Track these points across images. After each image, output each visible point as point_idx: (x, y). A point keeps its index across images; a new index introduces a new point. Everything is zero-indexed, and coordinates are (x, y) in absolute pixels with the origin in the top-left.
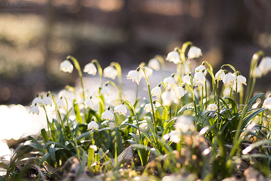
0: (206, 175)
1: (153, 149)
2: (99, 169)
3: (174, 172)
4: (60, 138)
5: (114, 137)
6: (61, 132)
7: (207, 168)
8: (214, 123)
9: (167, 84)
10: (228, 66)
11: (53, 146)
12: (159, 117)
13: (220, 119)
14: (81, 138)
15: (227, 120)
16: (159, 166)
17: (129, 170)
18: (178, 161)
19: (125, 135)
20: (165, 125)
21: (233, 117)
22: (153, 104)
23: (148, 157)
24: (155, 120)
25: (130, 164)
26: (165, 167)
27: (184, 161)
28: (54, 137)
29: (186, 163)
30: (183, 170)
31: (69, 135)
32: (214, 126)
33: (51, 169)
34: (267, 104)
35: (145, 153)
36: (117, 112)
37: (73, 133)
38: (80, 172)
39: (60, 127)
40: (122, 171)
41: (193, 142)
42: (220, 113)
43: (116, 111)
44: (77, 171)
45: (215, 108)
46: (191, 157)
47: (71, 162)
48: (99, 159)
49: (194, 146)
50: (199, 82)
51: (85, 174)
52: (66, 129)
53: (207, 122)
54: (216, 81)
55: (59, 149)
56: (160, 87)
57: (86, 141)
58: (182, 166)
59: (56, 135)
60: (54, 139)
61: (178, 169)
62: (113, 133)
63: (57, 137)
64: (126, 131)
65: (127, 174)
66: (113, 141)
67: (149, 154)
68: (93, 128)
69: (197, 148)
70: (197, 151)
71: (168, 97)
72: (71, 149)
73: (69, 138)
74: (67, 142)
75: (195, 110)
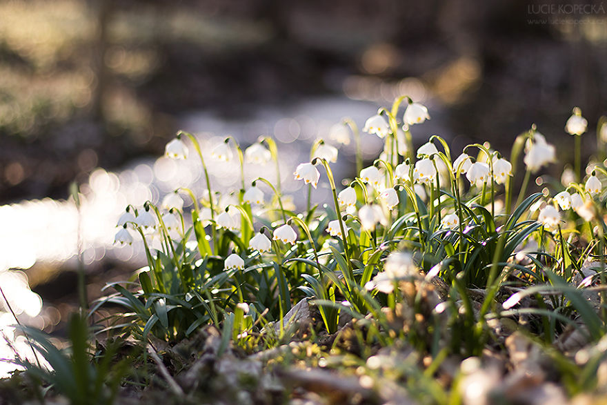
0: (439, 348)
1: (346, 303)
2: (253, 344)
3: (386, 345)
4: (172, 285)
5: (272, 280)
6: (174, 274)
7: (442, 337)
8: (453, 252)
9: (367, 179)
10: (476, 147)
11: (162, 302)
12: (354, 242)
13: (464, 243)
14: (211, 286)
15: (477, 245)
16: (359, 335)
17: (307, 343)
18: (390, 326)
19: (292, 277)
20: (366, 256)
21: (488, 239)
22: (343, 221)
23: (338, 317)
24: (347, 249)
25: (308, 332)
26: (370, 338)
27: (403, 326)
28: (162, 284)
29: (406, 329)
30: (400, 342)
31: (189, 280)
32: (453, 258)
33: (160, 344)
34: (545, 218)
35: (331, 312)
36: (278, 239)
37: (197, 275)
38: (222, 351)
39: (170, 266)
40: (295, 347)
41: (416, 292)
42: (465, 232)
43: (277, 237)
44: (216, 349)
45: (455, 222)
46: (414, 319)
47: (205, 334)
48: (251, 326)
49: (418, 298)
50: (424, 177)
51: (230, 353)
52: (183, 270)
53: (441, 250)
54: (455, 174)
55: (173, 307)
56: (353, 189)
57: (220, 290)
58: (398, 336)
59: (164, 282)
60: (161, 288)
61: (393, 339)
62: (271, 273)
63: (167, 285)
64: (293, 270)
65: (303, 350)
66: (272, 288)
67: (339, 312)
68: (235, 267)
69: (423, 300)
70: (424, 307)
71: (370, 216)
72: (196, 306)
73: (190, 284)
74: (188, 294)
75: (418, 228)
